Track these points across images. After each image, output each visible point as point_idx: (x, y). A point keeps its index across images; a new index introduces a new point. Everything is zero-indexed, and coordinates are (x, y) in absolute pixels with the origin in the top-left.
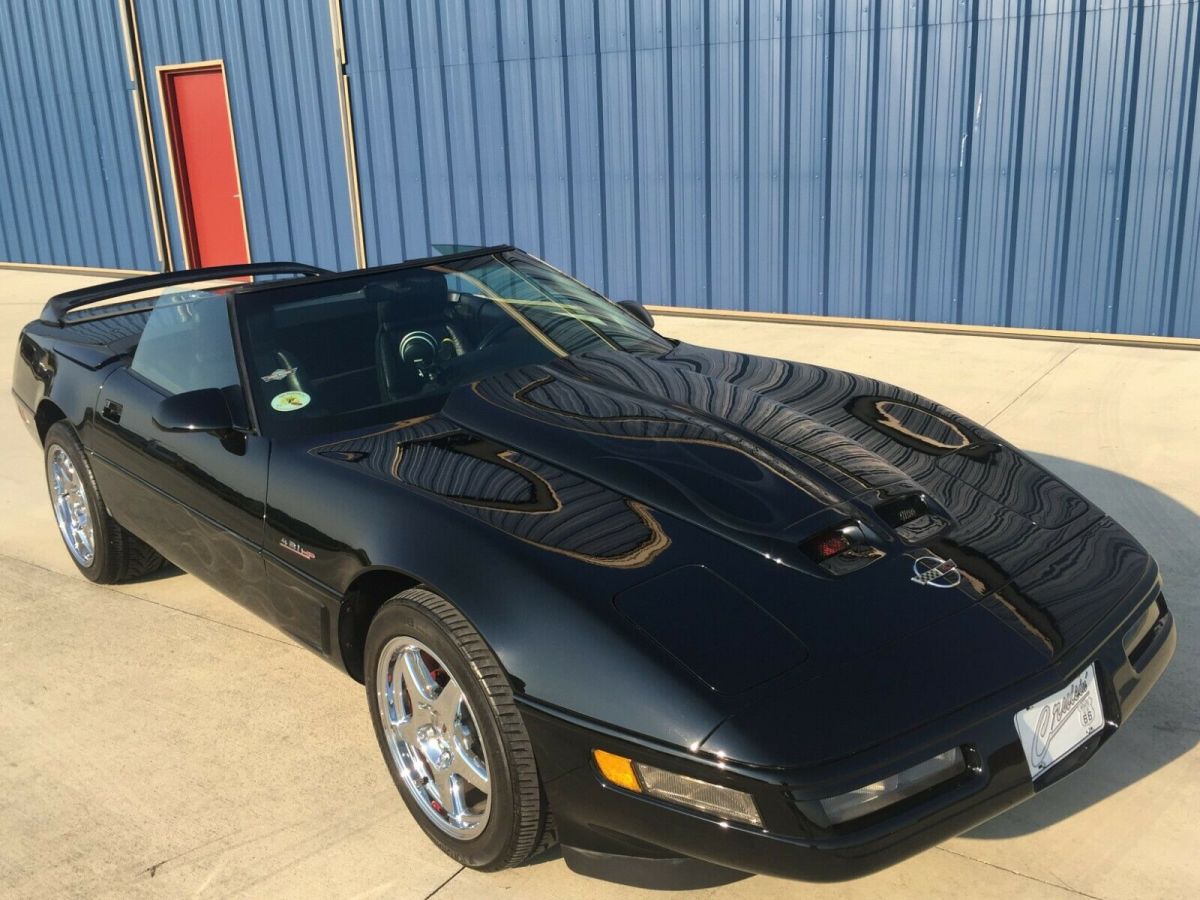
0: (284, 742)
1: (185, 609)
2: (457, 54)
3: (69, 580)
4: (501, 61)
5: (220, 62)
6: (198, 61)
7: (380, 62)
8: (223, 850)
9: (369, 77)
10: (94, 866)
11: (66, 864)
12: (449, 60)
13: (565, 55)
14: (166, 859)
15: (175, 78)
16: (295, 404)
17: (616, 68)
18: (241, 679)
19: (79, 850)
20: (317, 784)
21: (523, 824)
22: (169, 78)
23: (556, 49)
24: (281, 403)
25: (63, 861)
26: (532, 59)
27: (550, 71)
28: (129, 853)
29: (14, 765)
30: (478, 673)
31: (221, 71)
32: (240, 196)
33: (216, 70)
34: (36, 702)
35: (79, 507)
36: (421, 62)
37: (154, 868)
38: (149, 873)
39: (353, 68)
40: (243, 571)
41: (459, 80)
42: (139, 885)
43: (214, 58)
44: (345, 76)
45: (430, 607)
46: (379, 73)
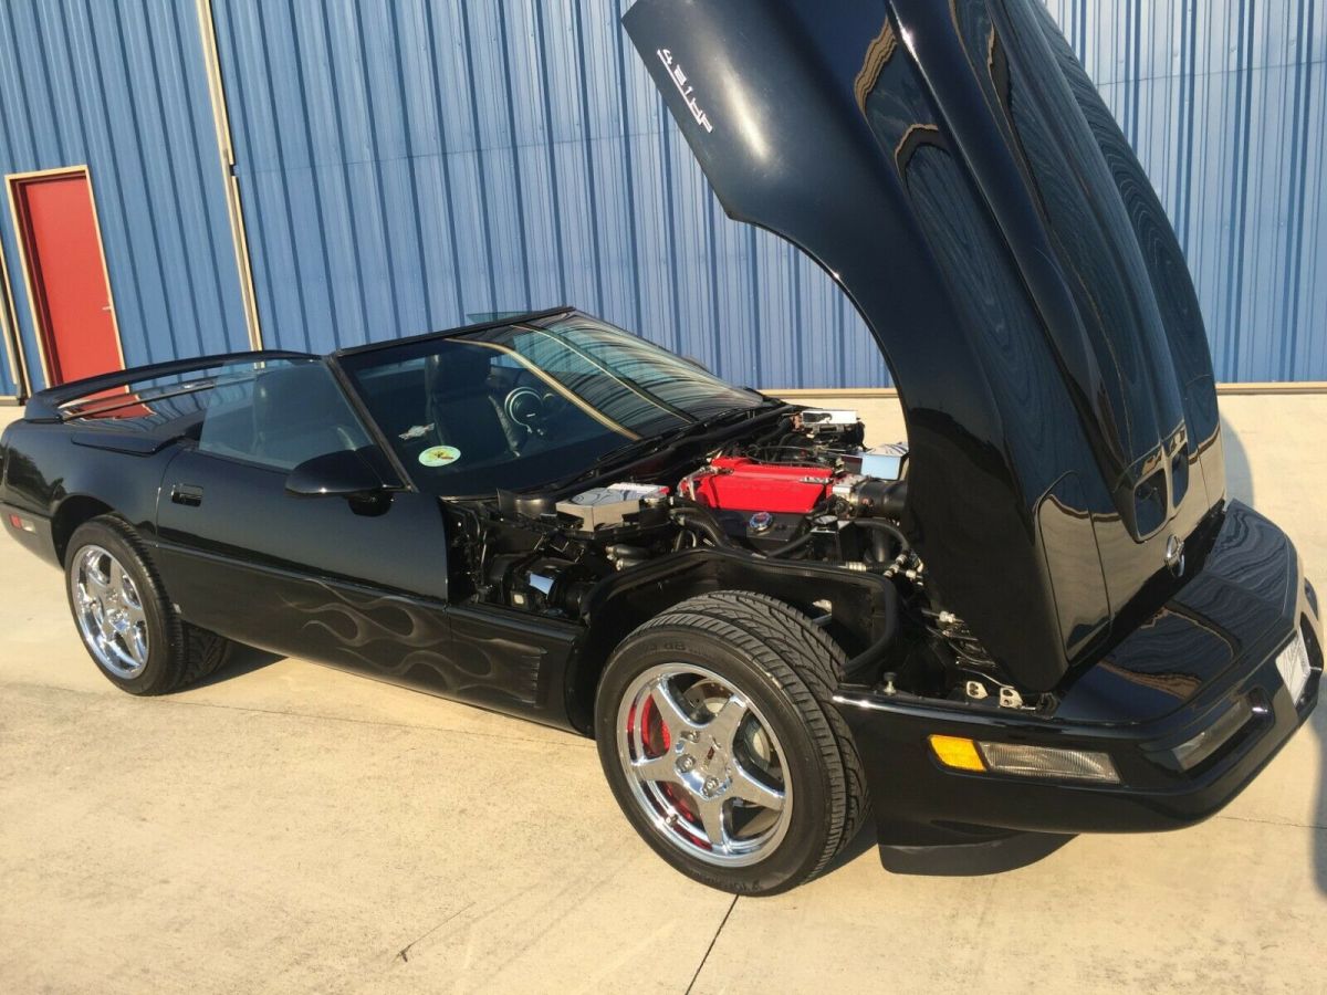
0: (463, 816)
1: (264, 708)
2: (361, 150)
3: (105, 697)
4: (410, 157)
5: (84, 167)
6: (57, 167)
7: (274, 164)
8: (468, 925)
9: (262, 178)
10: (330, 962)
11: (297, 967)
12: (353, 155)
13: (479, 150)
14: (410, 943)
15: (28, 187)
16: (445, 458)
17: (534, 160)
18: (374, 764)
19: (303, 951)
20: (528, 849)
21: (832, 832)
22: (20, 187)
23: (470, 143)
24: (428, 458)
25: (291, 965)
26: (445, 154)
27: (464, 166)
28: (364, 944)
29: (166, 882)
30: (776, 683)
31: (85, 177)
32: (112, 307)
33: (80, 176)
34: (148, 818)
35: (114, 615)
36: (321, 160)
37: (403, 953)
38: (400, 959)
39: (242, 169)
40: (413, 635)
41: (365, 178)
42: (397, 973)
43: (76, 164)
44: (234, 178)
45: (706, 626)
46: (273, 174)
